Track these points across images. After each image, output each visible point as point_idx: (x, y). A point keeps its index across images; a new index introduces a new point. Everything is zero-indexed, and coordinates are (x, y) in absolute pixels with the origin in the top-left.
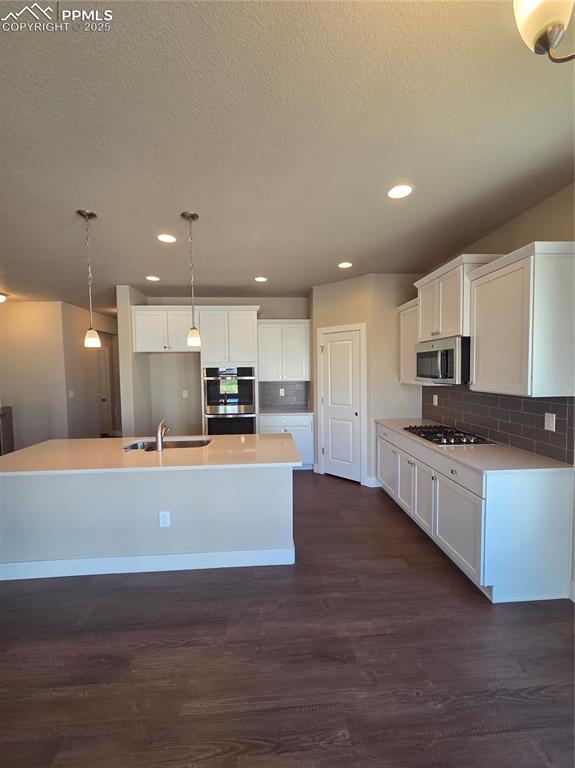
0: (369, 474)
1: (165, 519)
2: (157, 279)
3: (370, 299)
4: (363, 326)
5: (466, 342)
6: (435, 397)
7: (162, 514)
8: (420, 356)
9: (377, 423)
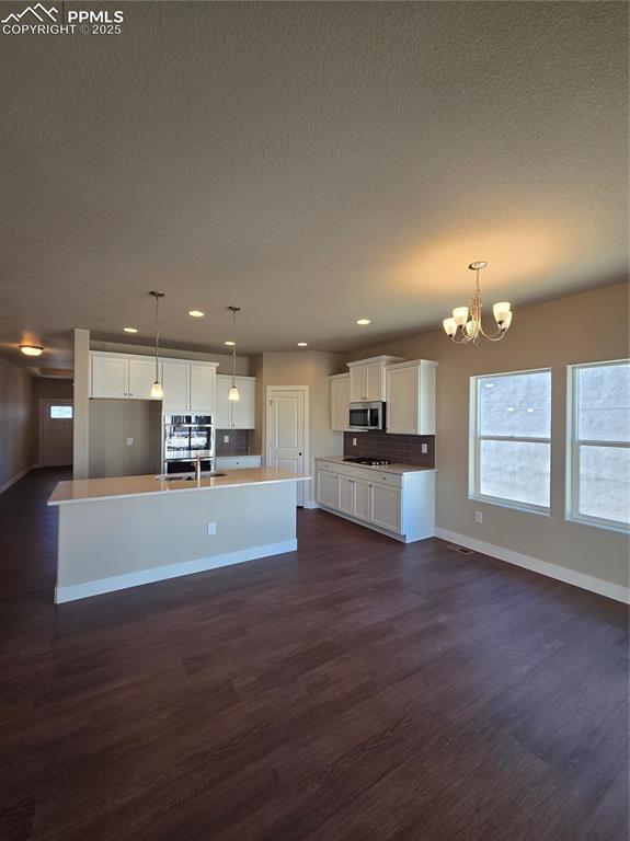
0: (310, 499)
1: (212, 529)
2: (135, 331)
3: (312, 369)
4: (306, 388)
5: (384, 404)
6: (355, 440)
7: (210, 525)
8: (351, 411)
9: (316, 459)
